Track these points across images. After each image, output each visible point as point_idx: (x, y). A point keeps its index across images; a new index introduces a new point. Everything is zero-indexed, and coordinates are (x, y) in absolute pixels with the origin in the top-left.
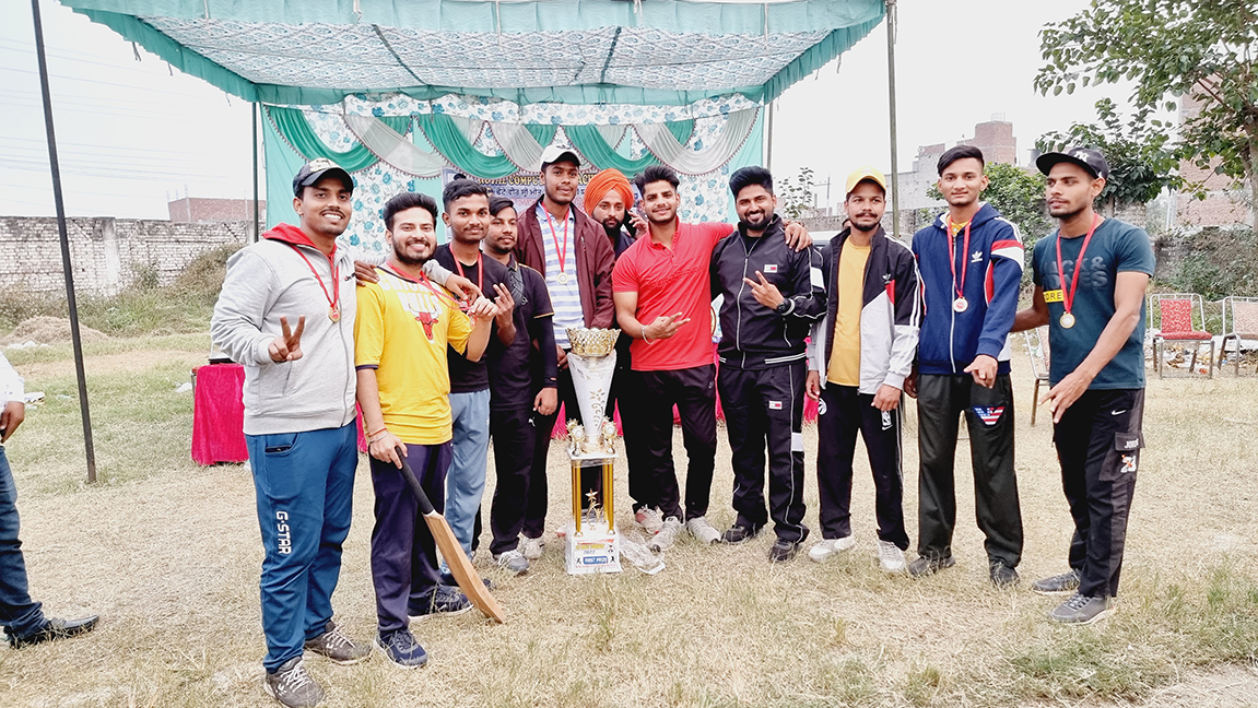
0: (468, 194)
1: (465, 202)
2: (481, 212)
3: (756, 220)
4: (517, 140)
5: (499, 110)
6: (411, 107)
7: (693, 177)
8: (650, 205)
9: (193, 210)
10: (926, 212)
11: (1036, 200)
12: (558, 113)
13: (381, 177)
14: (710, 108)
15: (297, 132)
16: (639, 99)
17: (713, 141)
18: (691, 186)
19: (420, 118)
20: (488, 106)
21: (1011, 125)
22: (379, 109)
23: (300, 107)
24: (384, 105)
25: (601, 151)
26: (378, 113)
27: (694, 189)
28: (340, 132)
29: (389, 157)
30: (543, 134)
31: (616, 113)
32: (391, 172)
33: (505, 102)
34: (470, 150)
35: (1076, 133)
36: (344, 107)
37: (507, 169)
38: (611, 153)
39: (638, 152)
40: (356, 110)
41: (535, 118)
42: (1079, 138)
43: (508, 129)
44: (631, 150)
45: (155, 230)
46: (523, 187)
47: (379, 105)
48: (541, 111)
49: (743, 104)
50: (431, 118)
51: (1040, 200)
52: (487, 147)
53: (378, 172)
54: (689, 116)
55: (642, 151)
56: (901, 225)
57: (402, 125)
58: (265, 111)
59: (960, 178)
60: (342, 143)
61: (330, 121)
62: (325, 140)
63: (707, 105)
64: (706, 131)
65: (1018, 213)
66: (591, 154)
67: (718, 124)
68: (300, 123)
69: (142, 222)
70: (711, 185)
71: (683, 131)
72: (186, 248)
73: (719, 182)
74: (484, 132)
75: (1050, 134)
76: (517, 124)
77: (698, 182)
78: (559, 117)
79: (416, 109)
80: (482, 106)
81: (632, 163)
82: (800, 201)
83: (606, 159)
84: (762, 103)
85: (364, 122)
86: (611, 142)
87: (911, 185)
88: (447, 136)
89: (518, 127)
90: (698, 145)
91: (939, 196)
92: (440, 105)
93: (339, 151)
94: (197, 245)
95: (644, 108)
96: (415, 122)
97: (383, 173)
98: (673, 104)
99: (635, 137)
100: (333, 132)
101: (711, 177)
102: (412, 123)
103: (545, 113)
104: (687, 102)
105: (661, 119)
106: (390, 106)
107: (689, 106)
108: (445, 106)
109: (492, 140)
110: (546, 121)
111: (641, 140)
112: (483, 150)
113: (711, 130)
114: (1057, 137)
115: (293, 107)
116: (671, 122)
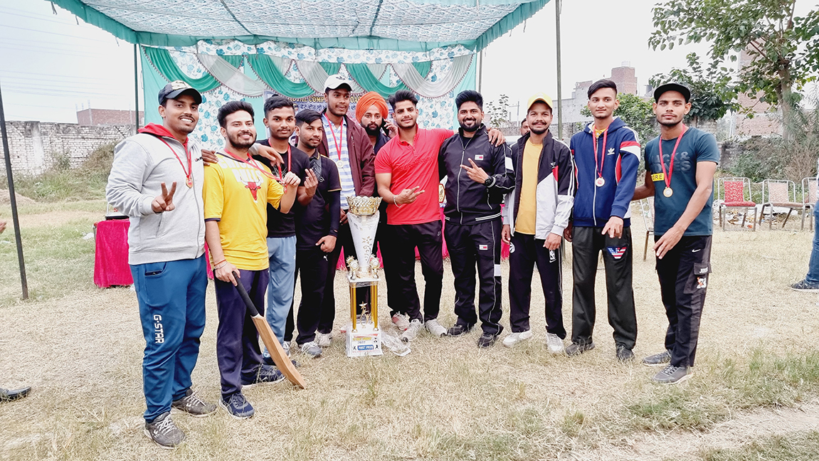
0: (280, 106)
1: (278, 112)
2: (289, 119)
3: (470, 124)
4: (314, 73)
5: (302, 52)
6: (242, 49)
7: (430, 99)
8: (400, 116)
9: (94, 117)
10: (579, 125)
11: (649, 118)
12: (341, 55)
13: (222, 96)
14: (442, 54)
15: (165, 64)
16: (395, 47)
17: (444, 76)
18: (429, 105)
19: (249, 57)
20: (295, 49)
21: (634, 69)
22: (221, 50)
23: (167, 48)
24: (224, 48)
25: (370, 81)
26: (220, 53)
27: (431, 107)
28: (194, 65)
29: (227, 83)
30: (331, 68)
31: (380, 56)
32: (230, 92)
33: (306, 47)
34: (282, 79)
35: (674, 74)
36: (197, 48)
37: (308, 92)
38: (377, 82)
39: (395, 82)
40: (205, 51)
41: (326, 58)
42: (676, 78)
43: (308, 65)
44: (390, 81)
45: (67, 130)
46: (318, 104)
47: (221, 47)
48: (330, 54)
49: (463, 51)
50: (256, 56)
51: (651, 118)
52: (294, 77)
53: (220, 92)
54: (428, 59)
55: (397, 81)
56: (564, 132)
57: (237, 61)
58: (143, 50)
59: (601, 101)
60: (196, 73)
61: (188, 57)
62: (184, 70)
63: (440, 52)
64: (439, 69)
65: (637, 125)
66: (363, 83)
67: (447, 65)
68: (167, 58)
69: (59, 125)
70: (443, 104)
71: (424, 69)
72: (89, 143)
73: (448, 103)
74: (292, 67)
75: (658, 75)
76: (314, 62)
77: (434, 102)
78: (342, 58)
79: (246, 51)
80: (291, 50)
81: (390, 89)
82: (500, 117)
83: (373, 86)
84: (475, 51)
85: (210, 58)
86: (377, 76)
87: (571, 107)
88: (267, 69)
89: (315, 64)
90: (434, 78)
91: (588, 114)
92: (262, 49)
93: (194, 78)
94: (97, 141)
95: (399, 53)
96: (246, 60)
97: (224, 93)
98: (417, 51)
99: (392, 72)
100: (190, 65)
101: (442, 99)
102: (243, 59)
103: (332, 55)
104: (426, 50)
105: (410, 60)
106: (228, 48)
107: (428, 52)
108: (266, 49)
109: (297, 73)
110: (334, 60)
111: (396, 74)
112: (291, 79)
113: (442, 69)
114: (662, 77)
115: (162, 47)
116: (416, 63)
